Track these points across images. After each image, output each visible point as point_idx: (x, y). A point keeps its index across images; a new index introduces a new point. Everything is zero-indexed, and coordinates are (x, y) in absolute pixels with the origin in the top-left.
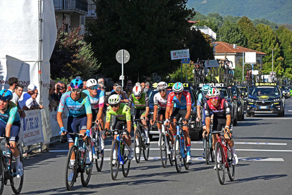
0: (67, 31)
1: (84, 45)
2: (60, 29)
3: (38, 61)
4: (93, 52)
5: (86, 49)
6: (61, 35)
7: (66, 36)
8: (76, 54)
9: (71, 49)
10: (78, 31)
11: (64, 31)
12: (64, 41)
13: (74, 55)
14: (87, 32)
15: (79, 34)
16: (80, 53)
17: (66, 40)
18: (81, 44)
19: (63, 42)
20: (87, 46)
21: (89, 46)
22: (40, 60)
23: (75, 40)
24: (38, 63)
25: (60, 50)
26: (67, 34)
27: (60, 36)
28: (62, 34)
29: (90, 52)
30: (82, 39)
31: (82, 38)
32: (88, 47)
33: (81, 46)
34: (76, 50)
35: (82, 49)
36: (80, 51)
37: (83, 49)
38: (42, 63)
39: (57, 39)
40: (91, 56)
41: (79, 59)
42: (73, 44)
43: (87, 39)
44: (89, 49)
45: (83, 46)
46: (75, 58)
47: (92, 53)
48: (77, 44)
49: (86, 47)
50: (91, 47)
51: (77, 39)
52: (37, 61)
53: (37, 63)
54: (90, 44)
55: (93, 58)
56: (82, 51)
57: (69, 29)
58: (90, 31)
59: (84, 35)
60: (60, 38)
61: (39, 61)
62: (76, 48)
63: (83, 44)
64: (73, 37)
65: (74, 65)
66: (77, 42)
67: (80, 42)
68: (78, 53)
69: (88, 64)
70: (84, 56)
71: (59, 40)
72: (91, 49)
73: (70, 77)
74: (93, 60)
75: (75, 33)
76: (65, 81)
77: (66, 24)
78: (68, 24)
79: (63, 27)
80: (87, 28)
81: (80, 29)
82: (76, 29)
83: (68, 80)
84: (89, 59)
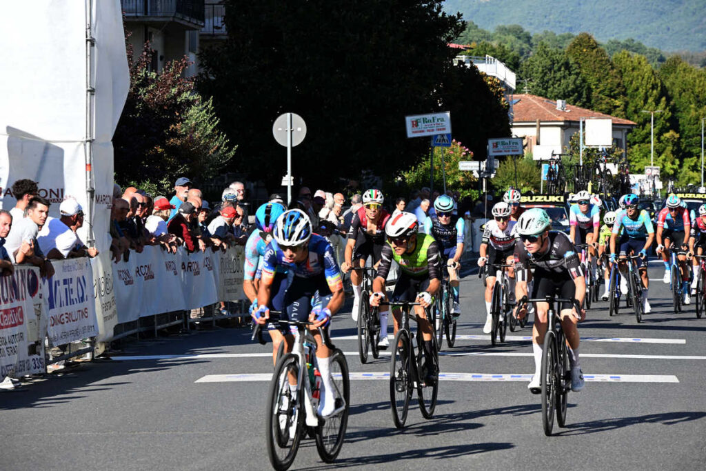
0: (153, 67)
1: (197, 103)
2: (138, 64)
3: (85, 140)
4: (217, 120)
5: (201, 111)
6: (140, 79)
7: (153, 81)
8: (175, 125)
9: (165, 112)
10: (181, 68)
11: (147, 68)
12: (148, 92)
13: (173, 126)
14: (202, 71)
15: (183, 76)
16: (187, 121)
17: (152, 90)
18: (188, 100)
19: (145, 94)
20: (202, 104)
21: (208, 104)
22: (89, 138)
23: (174, 91)
24: (85, 145)
25: (138, 115)
26: (153, 75)
27: (139, 79)
28: (142, 76)
29: (211, 119)
30: (192, 88)
31: (192, 84)
32: (205, 108)
33: (189, 104)
34: (177, 114)
35: (191, 112)
36: (187, 118)
37: (193, 111)
38: (94, 146)
39: (131, 87)
40: (212, 128)
41: (183, 136)
42: (168, 99)
44: (207, 112)
45: (194, 105)
46: (174, 134)
47: (215, 121)
48: (179, 100)
49: (200, 107)
50: (212, 106)
51: (179, 89)
52: (82, 142)
53: (83, 144)
54: (211, 100)
55: (219, 134)
56: (191, 116)
57: (160, 63)
58: (210, 69)
59: (197, 77)
60: (138, 86)
61: (87, 141)
62: (177, 109)
63: (194, 101)
64: (169, 82)
65: (172, 150)
66: (179, 93)
67: (185, 95)
68: (182, 120)
69: (206, 147)
70: (195, 129)
71: (136, 90)
72: (212, 112)
73: (162, 179)
74: (218, 138)
75: (175, 73)
76: (149, 188)
77: (151, 52)
78: (156, 52)
79: (145, 59)
80: (202, 60)
81: (186, 65)
82: (177, 64)
83: (158, 187)
84: (207, 136)
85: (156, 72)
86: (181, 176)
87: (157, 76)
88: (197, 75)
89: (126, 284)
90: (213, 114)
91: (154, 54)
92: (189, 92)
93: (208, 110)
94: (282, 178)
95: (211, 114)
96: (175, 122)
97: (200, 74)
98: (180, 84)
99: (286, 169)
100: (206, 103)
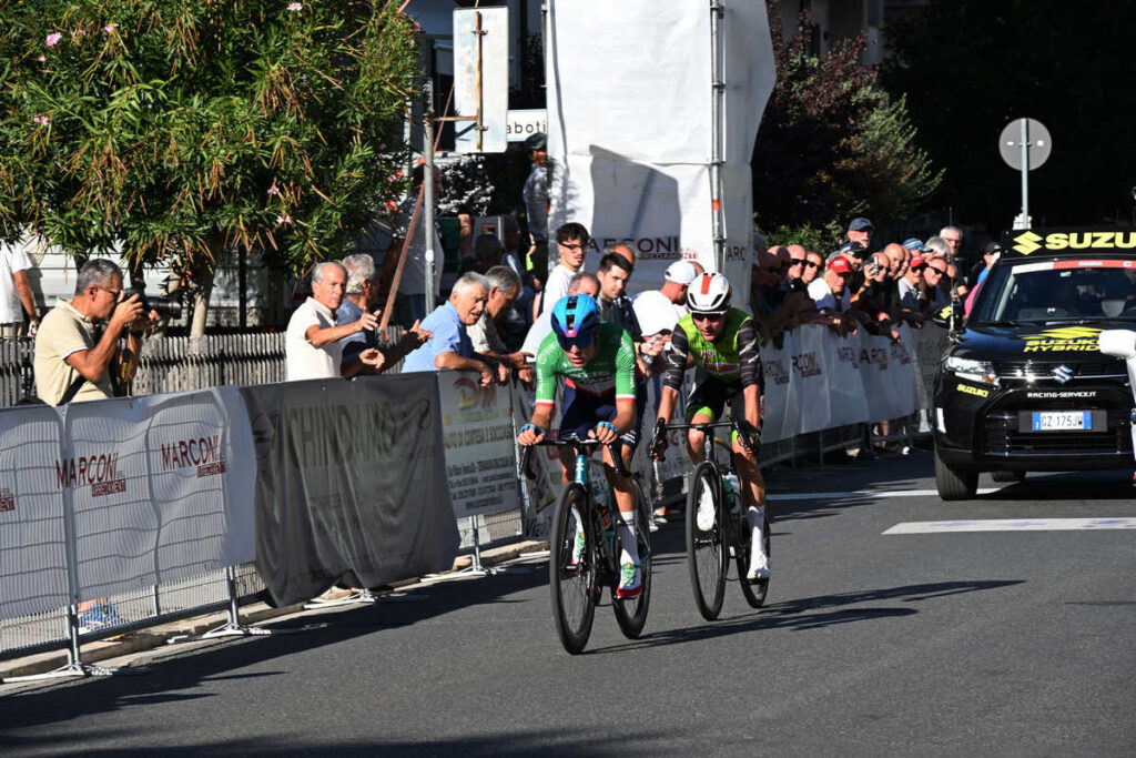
0: (814, 49)
1: (881, 103)
2: (791, 45)
3: (710, 162)
4: (913, 129)
5: (888, 116)
6: (794, 68)
7: (813, 70)
8: (849, 139)
9: (832, 119)
10: (857, 49)
11: (804, 50)
12: (806, 87)
13: (845, 140)
14: (889, 55)
15: (860, 63)
16: (866, 132)
17: (812, 85)
18: (868, 99)
19: (801, 92)
20: (890, 105)
21: (899, 106)
22: (716, 160)
23: (846, 86)
24: (710, 170)
25: (791, 124)
26: (814, 61)
27: (792, 68)
28: (797, 64)
29: (904, 128)
30: (874, 81)
31: (874, 75)
32: (893, 112)
33: (870, 105)
34: (852, 122)
35: (874, 117)
36: (867, 127)
37: (876, 117)
38: (724, 171)
39: (779, 80)
40: (905, 142)
41: (861, 155)
42: (837, 99)
43: (891, 82)
44: (897, 119)
45: (877, 108)
46: (846, 152)
47: (911, 132)
48: (854, 99)
49: (887, 111)
50: (905, 108)
51: (854, 83)
52: (706, 165)
53: (707, 169)
54: (904, 101)
55: (916, 152)
56: (873, 124)
57: (823, 44)
58: (902, 52)
59: (880, 65)
60: (792, 78)
61: (713, 164)
62: (848, 112)
63: (878, 100)
64: (839, 72)
65: (843, 177)
66: (854, 90)
67: (865, 92)
68: (858, 132)
69: (897, 172)
70: (878, 144)
71: (788, 85)
72: (905, 118)
73: (830, 222)
74: (914, 158)
75: (848, 58)
76: (809, 236)
77: (811, 27)
78: (818, 26)
79: (801, 38)
80: (889, 39)
81: (864, 45)
82: (851, 43)
83: (823, 234)
84: (898, 155)
85: (818, 57)
86: (858, 216)
87: (820, 63)
88: (880, 60)
89: (777, 383)
90: (908, 120)
91: (815, 30)
92: (870, 88)
93: (900, 115)
94: (1013, 219)
95: (904, 120)
96: (847, 133)
97: (885, 60)
98: (856, 76)
99: (1020, 204)
100: (894, 106)
